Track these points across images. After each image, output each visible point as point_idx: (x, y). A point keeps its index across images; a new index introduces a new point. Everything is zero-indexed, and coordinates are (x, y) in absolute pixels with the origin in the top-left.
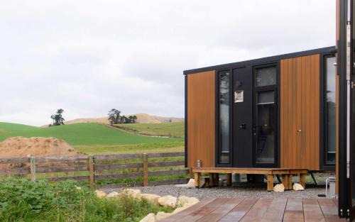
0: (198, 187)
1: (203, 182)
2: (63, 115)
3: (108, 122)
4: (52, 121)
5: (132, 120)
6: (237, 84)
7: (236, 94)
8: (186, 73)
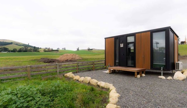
0: (110, 74)
1: (111, 72)
2: (79, 49)
3: (87, 50)
4: (77, 50)
5: (92, 50)
6: (121, 42)
7: (121, 45)
8: (105, 38)
